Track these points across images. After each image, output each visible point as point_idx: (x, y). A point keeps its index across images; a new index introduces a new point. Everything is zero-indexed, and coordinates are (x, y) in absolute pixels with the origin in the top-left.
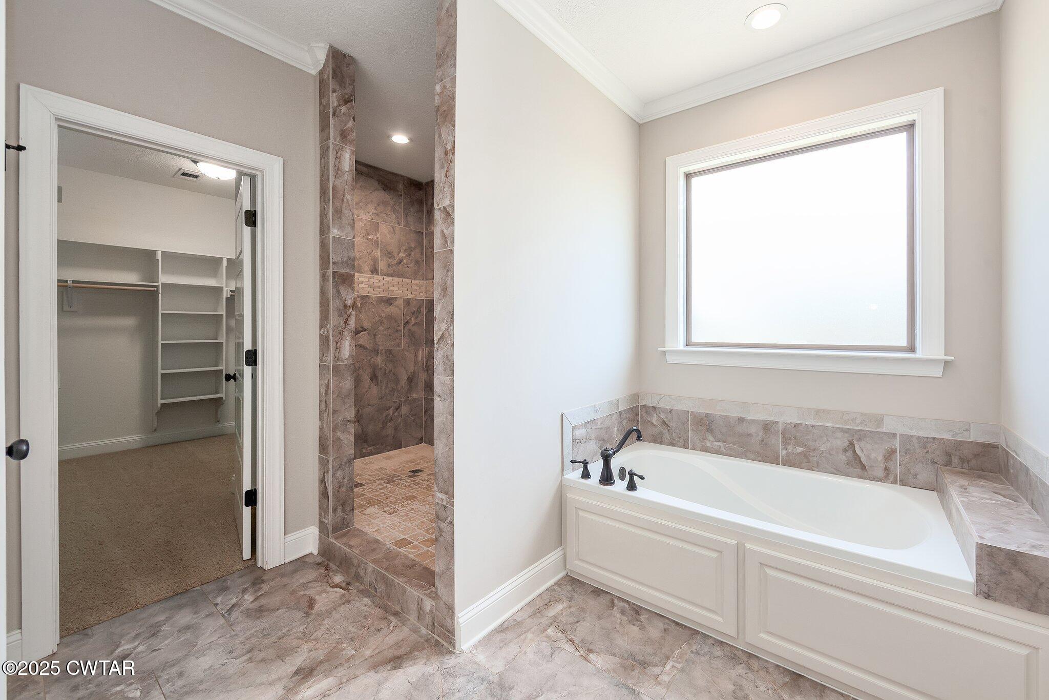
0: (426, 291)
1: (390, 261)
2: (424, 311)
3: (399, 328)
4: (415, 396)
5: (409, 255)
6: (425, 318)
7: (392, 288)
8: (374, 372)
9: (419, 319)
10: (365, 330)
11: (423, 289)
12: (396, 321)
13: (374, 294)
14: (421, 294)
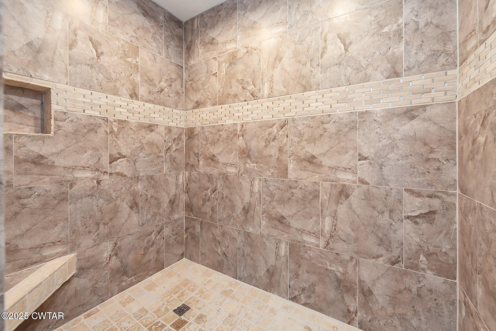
0: (186, 121)
1: (151, 88)
2: (184, 138)
3: (161, 154)
4: (176, 216)
5: (170, 86)
6: (186, 145)
7: (153, 115)
8: (134, 199)
9: (180, 145)
10: (124, 157)
11: (183, 118)
12: (157, 148)
13: (133, 120)
14: (182, 123)
